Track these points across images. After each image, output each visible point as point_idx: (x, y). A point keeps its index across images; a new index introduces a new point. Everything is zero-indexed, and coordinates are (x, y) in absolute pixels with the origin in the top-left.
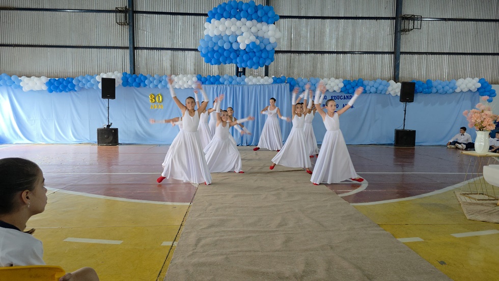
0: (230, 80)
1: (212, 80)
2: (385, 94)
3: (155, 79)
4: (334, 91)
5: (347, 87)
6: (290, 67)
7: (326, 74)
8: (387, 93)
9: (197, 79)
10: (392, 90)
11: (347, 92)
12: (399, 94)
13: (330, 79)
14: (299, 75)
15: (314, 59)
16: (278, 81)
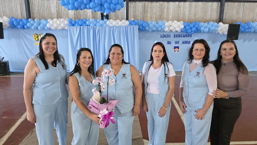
0: (95, 22)
1: (80, 23)
2: (215, 33)
3: (35, 22)
4: (176, 31)
5: (187, 28)
6: (145, 12)
7: (170, 17)
8: (217, 32)
9: (68, 23)
10: (221, 30)
11: (185, 32)
12: (226, 33)
13: (173, 21)
14: (151, 18)
15: (162, 6)
16: (132, 24)
